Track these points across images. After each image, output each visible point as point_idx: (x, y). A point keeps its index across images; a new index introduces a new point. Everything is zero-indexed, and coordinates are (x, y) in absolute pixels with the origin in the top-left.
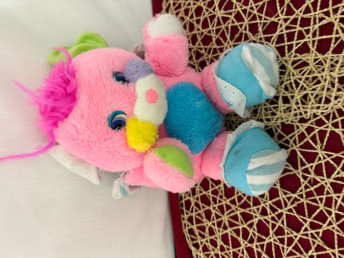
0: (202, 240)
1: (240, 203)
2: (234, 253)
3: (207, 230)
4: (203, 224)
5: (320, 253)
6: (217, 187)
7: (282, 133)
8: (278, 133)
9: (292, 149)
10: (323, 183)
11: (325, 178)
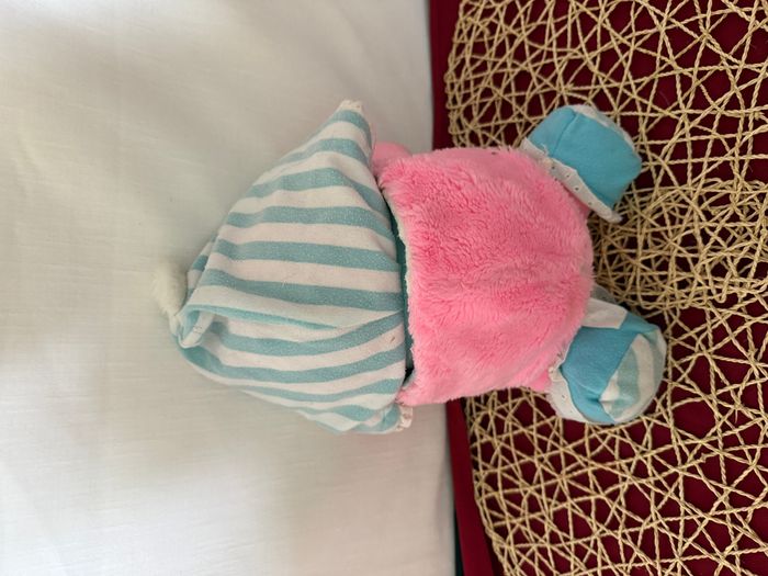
0: (514, 521)
1: (594, 453)
2: (577, 546)
3: (525, 502)
4: (516, 490)
5: (746, 552)
6: (548, 421)
7: (681, 324)
8: (674, 323)
9: (700, 354)
10: (758, 421)
11: (762, 412)
